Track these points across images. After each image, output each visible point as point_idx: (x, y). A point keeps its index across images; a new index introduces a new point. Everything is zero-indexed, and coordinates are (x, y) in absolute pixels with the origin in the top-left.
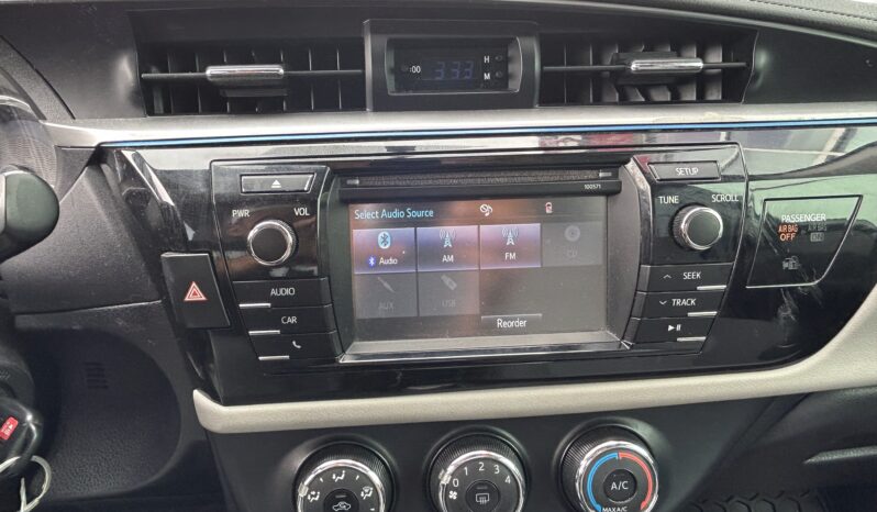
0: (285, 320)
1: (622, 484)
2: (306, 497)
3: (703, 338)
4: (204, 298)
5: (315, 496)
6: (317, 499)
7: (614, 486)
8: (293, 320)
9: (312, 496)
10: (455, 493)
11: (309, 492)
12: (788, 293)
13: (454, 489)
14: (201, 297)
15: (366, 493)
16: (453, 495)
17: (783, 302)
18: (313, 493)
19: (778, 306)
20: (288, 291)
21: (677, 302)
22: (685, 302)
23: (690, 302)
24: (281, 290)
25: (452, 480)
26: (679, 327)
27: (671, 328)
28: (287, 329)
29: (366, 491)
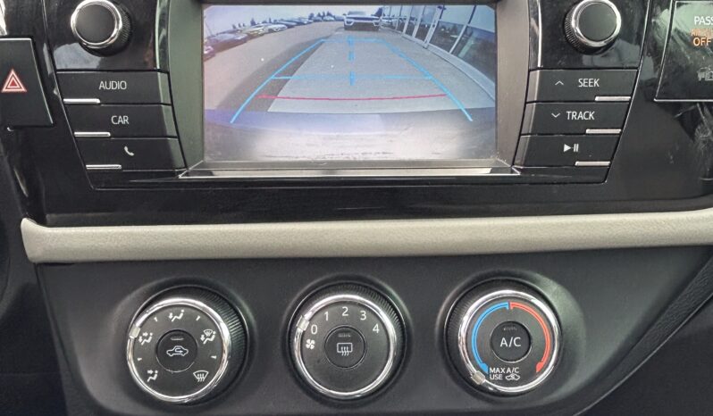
0: (116, 120)
1: (514, 340)
2: (136, 339)
3: (607, 163)
4: (23, 89)
5: (147, 338)
6: (149, 341)
7: (504, 342)
8: (124, 120)
9: (144, 338)
10: (313, 342)
11: (140, 334)
12: (706, 110)
13: (312, 338)
14: (20, 88)
15: (207, 337)
16: (310, 344)
17: (702, 121)
18: (145, 334)
19: (696, 126)
20: (119, 86)
21: (573, 115)
22: (582, 116)
23: (587, 115)
24: (111, 83)
25: (309, 327)
26: (576, 148)
27: (566, 148)
28: (118, 131)
29: (208, 334)
